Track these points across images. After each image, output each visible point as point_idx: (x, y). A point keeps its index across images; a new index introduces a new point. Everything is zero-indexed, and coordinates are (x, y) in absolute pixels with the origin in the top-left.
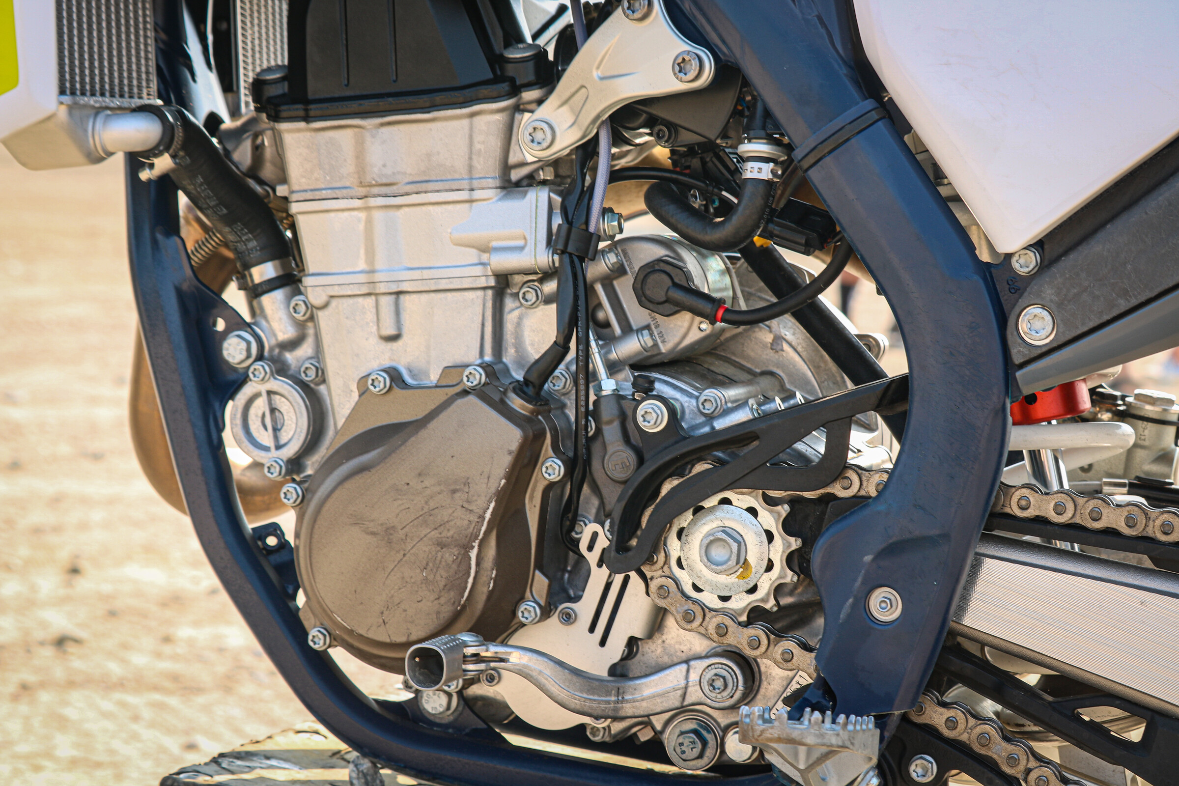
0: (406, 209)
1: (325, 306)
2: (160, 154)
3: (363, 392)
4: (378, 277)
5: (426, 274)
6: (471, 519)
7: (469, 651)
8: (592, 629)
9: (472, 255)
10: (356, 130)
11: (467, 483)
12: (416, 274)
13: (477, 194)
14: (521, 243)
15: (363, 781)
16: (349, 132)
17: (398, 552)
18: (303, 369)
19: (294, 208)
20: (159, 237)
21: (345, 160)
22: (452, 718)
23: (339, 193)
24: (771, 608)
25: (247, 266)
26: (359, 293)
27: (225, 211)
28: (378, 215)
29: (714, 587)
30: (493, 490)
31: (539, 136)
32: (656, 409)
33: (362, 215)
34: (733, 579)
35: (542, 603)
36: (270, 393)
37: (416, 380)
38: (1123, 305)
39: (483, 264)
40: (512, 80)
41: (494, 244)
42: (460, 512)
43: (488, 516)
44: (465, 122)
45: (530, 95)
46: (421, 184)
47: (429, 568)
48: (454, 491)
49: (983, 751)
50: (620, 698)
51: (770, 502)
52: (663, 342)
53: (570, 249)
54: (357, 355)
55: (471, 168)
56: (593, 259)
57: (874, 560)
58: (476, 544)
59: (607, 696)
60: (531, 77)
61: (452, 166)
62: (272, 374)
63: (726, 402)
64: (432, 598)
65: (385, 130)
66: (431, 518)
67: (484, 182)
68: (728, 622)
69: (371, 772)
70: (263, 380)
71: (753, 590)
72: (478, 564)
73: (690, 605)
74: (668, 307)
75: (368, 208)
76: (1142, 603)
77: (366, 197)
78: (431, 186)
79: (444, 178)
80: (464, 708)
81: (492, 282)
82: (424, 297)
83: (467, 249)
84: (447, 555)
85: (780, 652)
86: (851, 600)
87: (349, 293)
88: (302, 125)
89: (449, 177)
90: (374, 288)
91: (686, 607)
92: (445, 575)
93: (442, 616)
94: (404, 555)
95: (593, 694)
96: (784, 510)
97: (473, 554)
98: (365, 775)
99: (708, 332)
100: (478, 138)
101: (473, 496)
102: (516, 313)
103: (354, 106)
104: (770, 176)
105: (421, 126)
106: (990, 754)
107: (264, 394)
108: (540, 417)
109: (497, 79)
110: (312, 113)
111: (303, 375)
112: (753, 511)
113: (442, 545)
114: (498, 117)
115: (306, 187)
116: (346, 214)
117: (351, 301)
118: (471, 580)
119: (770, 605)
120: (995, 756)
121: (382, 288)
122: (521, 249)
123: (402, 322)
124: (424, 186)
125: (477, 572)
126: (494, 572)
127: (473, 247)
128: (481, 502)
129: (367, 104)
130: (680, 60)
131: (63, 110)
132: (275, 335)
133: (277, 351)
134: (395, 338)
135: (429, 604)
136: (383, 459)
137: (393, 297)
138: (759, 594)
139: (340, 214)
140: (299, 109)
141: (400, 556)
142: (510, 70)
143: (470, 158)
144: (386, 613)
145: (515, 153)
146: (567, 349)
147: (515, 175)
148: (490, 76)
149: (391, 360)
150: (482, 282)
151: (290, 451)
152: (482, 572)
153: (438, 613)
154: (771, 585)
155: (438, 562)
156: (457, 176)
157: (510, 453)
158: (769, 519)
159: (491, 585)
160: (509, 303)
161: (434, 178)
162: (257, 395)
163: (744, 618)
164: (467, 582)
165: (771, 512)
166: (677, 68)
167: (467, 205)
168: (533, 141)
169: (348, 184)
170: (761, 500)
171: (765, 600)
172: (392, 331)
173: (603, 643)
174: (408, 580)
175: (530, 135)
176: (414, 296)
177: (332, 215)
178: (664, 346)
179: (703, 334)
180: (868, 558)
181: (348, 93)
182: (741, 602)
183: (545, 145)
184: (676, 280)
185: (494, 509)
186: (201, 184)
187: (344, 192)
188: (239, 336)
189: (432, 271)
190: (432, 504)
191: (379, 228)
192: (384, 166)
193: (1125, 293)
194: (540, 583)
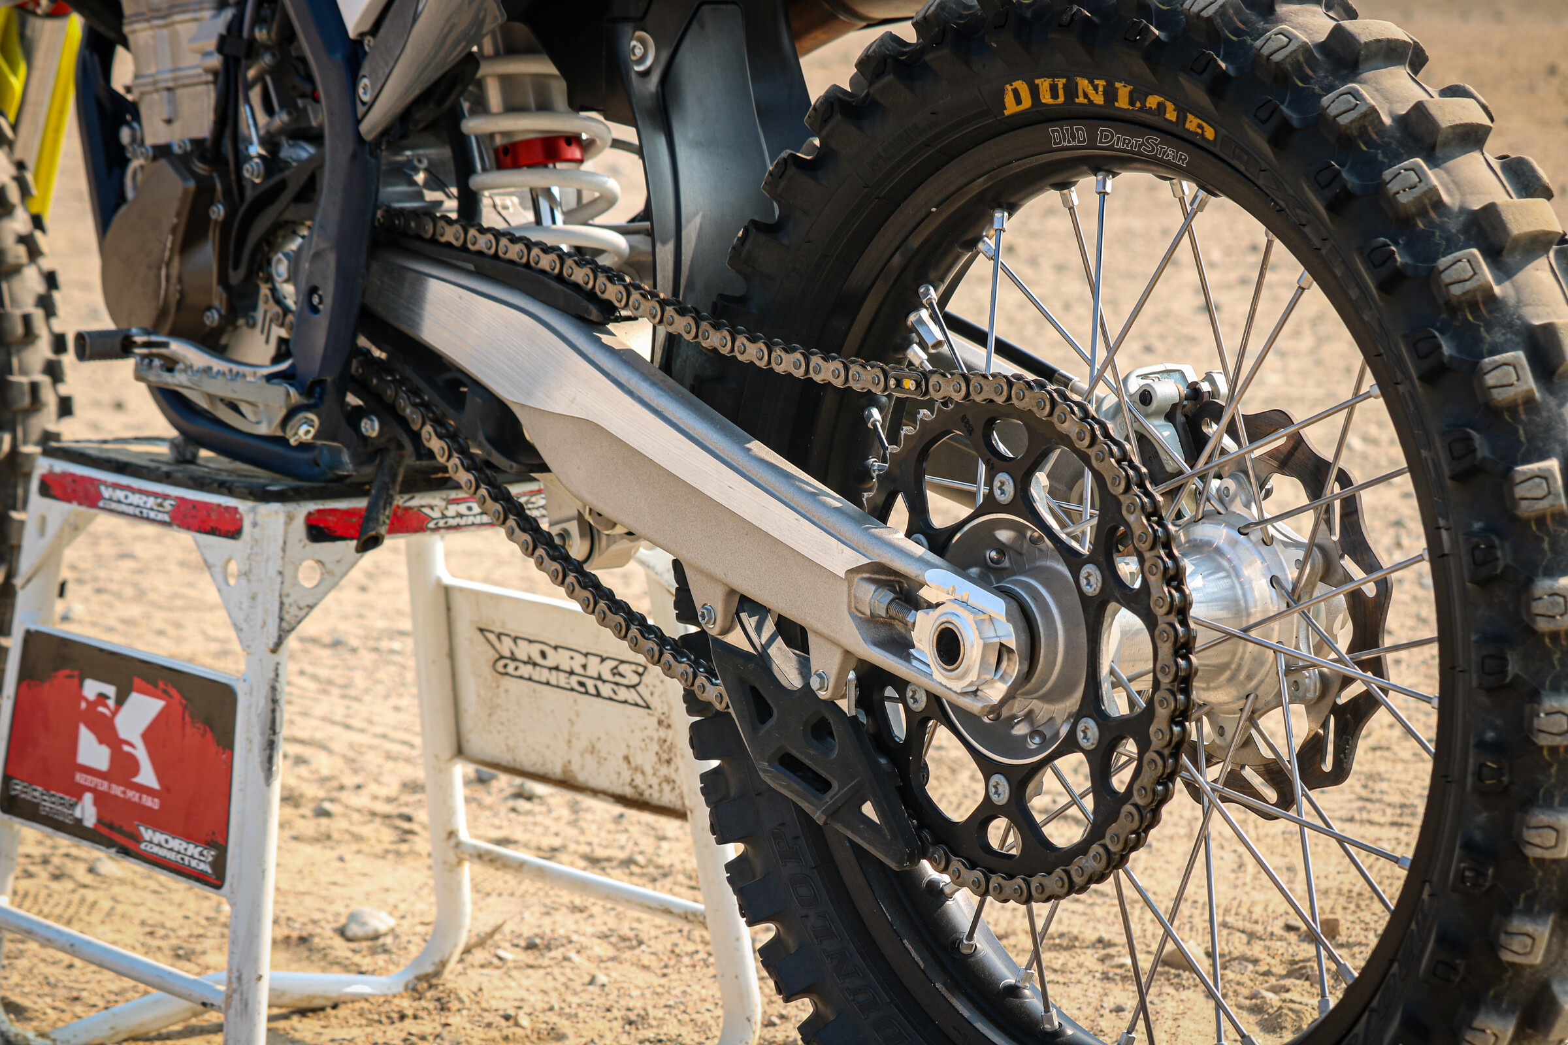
6: (161, 247)
8: (262, 332)
9: (198, 59)
11: (159, 222)
13: (206, 13)
17: (132, 273)
23: (139, 16)
26: (152, 90)
28: (157, 33)
30: (170, 227)
32: (254, 165)
33: (152, 33)
35: (223, 312)
42: (156, 243)
43: (169, 245)
46: (171, 9)
47: (145, 284)
48: (154, 228)
53: (225, 51)
58: (164, 265)
64: (147, 305)
66: (145, 248)
69: (182, 444)
72: (167, 279)
75: (152, 28)
77: (150, 19)
83: (196, 55)
84: (152, 274)
87: (148, 90)
90: (156, 86)
92: (151, 288)
94: (134, 275)
97: (163, 272)
108: (214, 174)
113: (149, 267)
117: (150, 96)
118: (163, 292)
121: (159, 86)
125: (167, 286)
126: (179, 286)
127: (199, 53)
128: (165, 235)
134: (170, 122)
135: (146, 310)
139: (142, 33)
146: (226, 124)
149: (171, 137)
152: (170, 286)
155: (148, 279)
157: (178, 199)
159: (178, 295)
161: (176, 4)
164: (161, 293)
167: (195, 23)
169: (144, 10)
172: (169, 115)
174: (137, 293)
176: (176, 90)
185: (172, 240)
194: (220, 297)
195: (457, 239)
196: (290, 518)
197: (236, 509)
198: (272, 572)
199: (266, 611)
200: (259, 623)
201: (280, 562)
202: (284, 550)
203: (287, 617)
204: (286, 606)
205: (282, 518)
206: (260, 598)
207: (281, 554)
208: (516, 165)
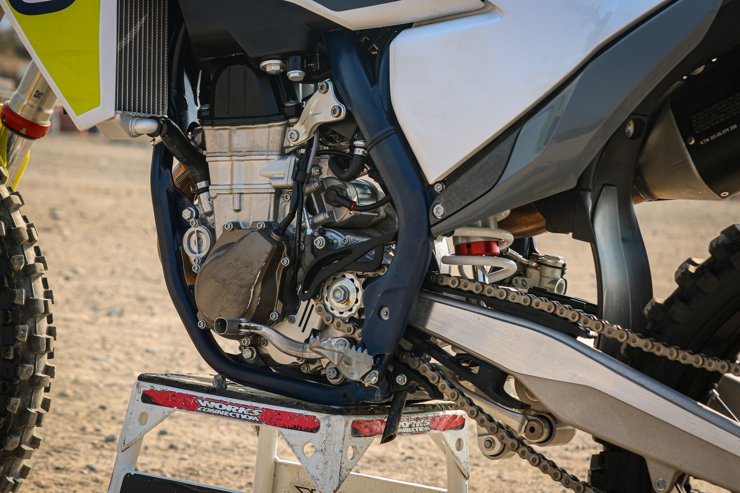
0: (245, 162)
1: (215, 197)
2: (157, 136)
3: (224, 230)
4: (234, 187)
5: (250, 187)
6: (252, 277)
7: (243, 324)
8: (300, 326)
9: (267, 180)
10: (230, 130)
11: (252, 264)
12: (247, 187)
13: (270, 157)
14: (283, 176)
15: (218, 383)
16: (227, 131)
17: (226, 289)
18: (212, 223)
19: (207, 159)
20: (162, 168)
21: (225, 142)
22: (254, 361)
23: (222, 154)
24: (357, 317)
25: (196, 183)
26: (227, 193)
27: (186, 160)
28: (235, 163)
29: (338, 309)
30: (260, 267)
31: (293, 136)
32: (321, 240)
33: (230, 163)
34: (344, 305)
35: (280, 313)
36: (198, 231)
37: (245, 227)
38: (464, 204)
39: (271, 184)
40: (285, 114)
41: (275, 176)
42: (249, 274)
43: (258, 276)
44: (267, 129)
45: (292, 120)
46: (250, 152)
47: (236, 295)
48: (247, 267)
49: (423, 374)
50: (304, 350)
51: (358, 277)
52: (337, 218)
53: (298, 179)
54: (225, 217)
55: (268, 147)
56: (307, 183)
57: (381, 296)
58: (253, 287)
59: (298, 348)
60: (294, 113)
61: (261, 146)
62: (199, 224)
63: (353, 241)
64: (237, 307)
65: (239, 131)
66: (239, 276)
67: (273, 153)
68: (341, 321)
69: (221, 380)
70: (195, 226)
71: (351, 310)
72: (253, 295)
73: (328, 315)
74: (336, 204)
75: (232, 161)
76: (478, 319)
77: (231, 156)
78: (254, 153)
79: (258, 150)
80: (259, 358)
81: (274, 191)
82: (250, 195)
83: (265, 178)
84: (243, 291)
85: (357, 334)
86: (373, 311)
87: (224, 193)
88: (211, 127)
89: (260, 150)
90: (232, 191)
91: (327, 315)
92: (242, 298)
93: (240, 314)
94: (228, 290)
95: (292, 347)
96: (363, 280)
97: (252, 290)
98: (218, 381)
99: (353, 214)
100: (271, 136)
101: (253, 269)
102: (284, 204)
103: (228, 121)
104: (362, 154)
105: (252, 130)
106: (426, 375)
107: (196, 232)
108: (283, 242)
109: (280, 114)
110: (215, 123)
111: (212, 226)
112: (352, 280)
113: (241, 287)
114: (279, 128)
115: (212, 152)
116: (225, 162)
117: (224, 196)
118: (250, 300)
119: (356, 316)
120: (427, 376)
121: (234, 191)
122: (283, 178)
123: (242, 205)
124: (251, 153)
125: (253, 298)
126: (260, 298)
127: (267, 177)
128: (256, 271)
129: (234, 121)
130: (333, 109)
131: (118, 116)
132: (203, 210)
133: (204, 216)
134: (238, 211)
135: (236, 309)
136: (224, 254)
137: (239, 195)
138: (353, 312)
139: (222, 162)
140: (209, 122)
141: (227, 290)
142: (286, 110)
143: (268, 143)
144: (221, 312)
145: (286, 142)
146: (294, 216)
147: (287, 151)
148: (278, 112)
149: (237, 219)
150: (270, 191)
151: (203, 254)
152: (255, 298)
153: (239, 312)
154: (357, 308)
155: (240, 293)
156: (263, 150)
157: (267, 253)
158: (357, 283)
159: (259, 303)
160: (281, 200)
161: (255, 150)
162: (193, 233)
163: (347, 321)
164: (249, 301)
165: (358, 280)
166: (332, 112)
167: (266, 161)
168: (291, 138)
169: (226, 151)
170: (355, 276)
171: (354, 314)
172: (237, 208)
173: (303, 331)
174: (229, 299)
175: (290, 135)
176: (246, 195)
177: (220, 162)
178: (337, 219)
179: (351, 215)
180: (379, 295)
181: (228, 116)
182: (346, 315)
183: (295, 139)
184: (339, 193)
185: (260, 274)
186: (176, 149)
187: (224, 154)
188: (188, 209)
189: (252, 185)
190: (239, 271)
191: (235, 168)
192: (238, 144)
193: (464, 200)
194: (279, 306)
195: (477, 290)
196: (347, 423)
197: (314, 417)
198: (337, 451)
199: (333, 471)
200: (329, 476)
201: (341, 446)
202: (343, 440)
203: (342, 474)
204: (342, 468)
205: (343, 424)
206: (329, 464)
207: (342, 442)
208: (470, 254)
